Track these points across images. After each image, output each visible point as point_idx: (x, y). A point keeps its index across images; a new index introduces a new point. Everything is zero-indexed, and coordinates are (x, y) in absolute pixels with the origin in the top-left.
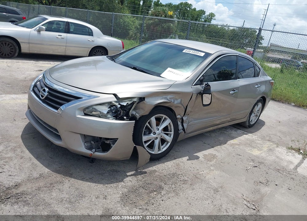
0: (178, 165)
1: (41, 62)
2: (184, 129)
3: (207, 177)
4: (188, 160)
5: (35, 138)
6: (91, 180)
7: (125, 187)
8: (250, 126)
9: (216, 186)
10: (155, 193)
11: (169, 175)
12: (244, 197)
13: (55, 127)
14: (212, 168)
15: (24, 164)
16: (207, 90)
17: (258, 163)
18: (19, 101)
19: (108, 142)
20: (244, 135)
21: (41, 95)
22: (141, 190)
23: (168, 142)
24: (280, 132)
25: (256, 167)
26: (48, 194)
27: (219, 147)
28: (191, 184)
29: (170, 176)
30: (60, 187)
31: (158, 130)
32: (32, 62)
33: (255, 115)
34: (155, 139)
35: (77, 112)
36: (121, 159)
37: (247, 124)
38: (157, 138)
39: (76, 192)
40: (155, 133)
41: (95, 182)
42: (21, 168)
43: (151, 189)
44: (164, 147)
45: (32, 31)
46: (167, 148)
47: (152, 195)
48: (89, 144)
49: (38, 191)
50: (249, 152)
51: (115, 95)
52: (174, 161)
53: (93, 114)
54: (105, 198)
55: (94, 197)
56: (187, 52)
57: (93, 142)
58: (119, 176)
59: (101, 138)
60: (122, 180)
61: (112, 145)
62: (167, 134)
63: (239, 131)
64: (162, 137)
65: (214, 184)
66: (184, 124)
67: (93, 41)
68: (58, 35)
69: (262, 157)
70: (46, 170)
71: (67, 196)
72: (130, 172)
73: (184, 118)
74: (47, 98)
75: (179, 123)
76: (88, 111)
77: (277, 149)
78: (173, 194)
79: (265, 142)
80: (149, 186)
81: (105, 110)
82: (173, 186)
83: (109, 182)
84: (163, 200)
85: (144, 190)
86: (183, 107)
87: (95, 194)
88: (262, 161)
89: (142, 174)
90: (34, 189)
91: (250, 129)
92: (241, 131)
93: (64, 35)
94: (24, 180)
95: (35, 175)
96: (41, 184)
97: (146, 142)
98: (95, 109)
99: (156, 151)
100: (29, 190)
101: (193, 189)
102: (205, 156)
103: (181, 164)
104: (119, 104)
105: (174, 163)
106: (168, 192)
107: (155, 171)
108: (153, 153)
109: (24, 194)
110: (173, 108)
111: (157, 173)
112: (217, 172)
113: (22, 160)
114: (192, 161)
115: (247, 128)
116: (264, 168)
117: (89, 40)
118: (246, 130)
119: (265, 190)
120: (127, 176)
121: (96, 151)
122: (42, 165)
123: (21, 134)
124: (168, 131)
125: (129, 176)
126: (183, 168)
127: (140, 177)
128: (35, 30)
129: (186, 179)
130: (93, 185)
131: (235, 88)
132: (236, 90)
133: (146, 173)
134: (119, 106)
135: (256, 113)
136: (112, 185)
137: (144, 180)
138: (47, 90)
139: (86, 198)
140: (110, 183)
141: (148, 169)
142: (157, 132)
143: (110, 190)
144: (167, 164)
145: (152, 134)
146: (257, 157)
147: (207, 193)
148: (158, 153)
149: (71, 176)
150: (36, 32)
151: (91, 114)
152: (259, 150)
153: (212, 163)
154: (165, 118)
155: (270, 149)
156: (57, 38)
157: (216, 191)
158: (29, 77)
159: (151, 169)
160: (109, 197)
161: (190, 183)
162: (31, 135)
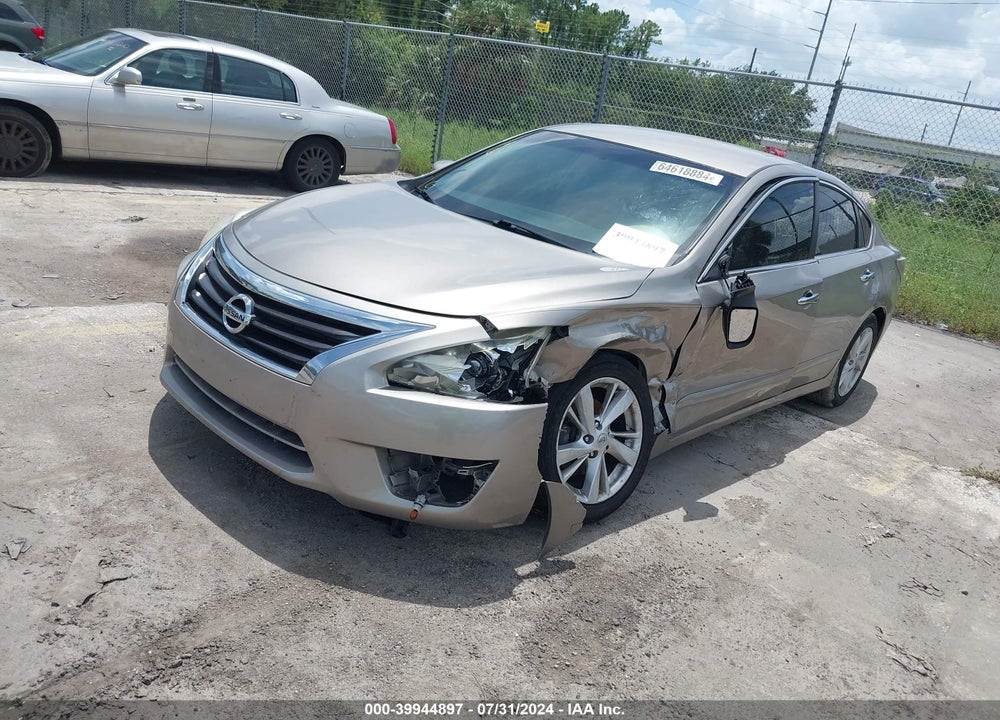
0: (660, 537)
1: (130, 189)
2: (666, 422)
3: (758, 574)
4: (686, 519)
5: (194, 457)
6: (413, 595)
7: (524, 615)
8: (839, 402)
9: (791, 603)
10: (619, 632)
11: (643, 569)
12: (885, 636)
13: (290, 426)
14: (762, 544)
15: (189, 546)
16: (743, 296)
17: (895, 526)
18: (103, 329)
19: (465, 472)
20: (827, 432)
21: (228, 319)
22: (575, 623)
23: (625, 466)
24: (928, 417)
25: (892, 536)
26: (297, 646)
27: (763, 472)
28: (717, 600)
29: (648, 576)
30: (325, 620)
31: (600, 427)
32: (100, 188)
33: (853, 366)
34: (590, 457)
35: (368, 377)
36: (495, 526)
37: (831, 396)
38: (596, 453)
39: (380, 636)
40: (590, 439)
41: (428, 602)
42: (184, 561)
43: (604, 620)
44: (615, 481)
45: (95, 85)
46: (623, 484)
47: (611, 636)
48: (402, 480)
49: (261, 637)
50: (856, 486)
51: (484, 321)
52: (646, 524)
53: (416, 383)
54: (474, 654)
55: (440, 653)
56: (664, 171)
57: (414, 473)
58: (494, 578)
59: (438, 459)
60: (508, 594)
61: (478, 482)
62: (622, 440)
63: (810, 420)
64: (608, 451)
65: (785, 596)
66: (665, 404)
67: (296, 118)
68: (185, 99)
69: (900, 504)
70: (266, 567)
71: (357, 652)
72: (522, 564)
73: (669, 387)
74: (250, 329)
75: (655, 403)
76: (402, 374)
77: (936, 476)
78: (674, 633)
79: (894, 453)
80: (595, 608)
81: (454, 368)
82: (667, 607)
83: (471, 600)
84: (648, 655)
85: (582, 624)
86: (669, 352)
87: (439, 642)
88: (903, 515)
89: (563, 569)
90: (247, 633)
91: (837, 413)
92: (815, 418)
93: (203, 98)
94: (207, 600)
95: (237, 584)
96: (265, 613)
97: (564, 467)
98: (422, 367)
99: (593, 496)
100: (235, 636)
101: (728, 615)
102: (731, 503)
103: (671, 534)
104: (496, 350)
105: (646, 531)
106: (658, 629)
107: (597, 560)
108: (586, 500)
109: (221, 649)
110: (641, 356)
111: (606, 567)
112: (782, 557)
113: (178, 535)
114: (697, 522)
115: (830, 408)
116: (914, 539)
117: (284, 117)
118: (827, 415)
119: (938, 610)
120: (521, 579)
121: (427, 502)
122: (246, 551)
123: (145, 443)
124: (625, 430)
125: (524, 577)
126: (679, 547)
127: (558, 580)
128: (105, 81)
129: (699, 582)
130: (425, 610)
131: (810, 287)
132: (815, 293)
133: (574, 568)
134: (496, 356)
135: (855, 359)
136: (481, 609)
137: (572, 589)
138: (249, 302)
139: (416, 655)
140: (474, 604)
141: (574, 553)
142: (597, 434)
143: (480, 627)
144: (628, 536)
145: (581, 441)
146: (886, 503)
147: (771, 625)
148: (600, 501)
149: (347, 582)
150: (110, 89)
151: (410, 383)
152: (883, 481)
153: (759, 527)
154: (618, 389)
155: (916, 477)
156: (181, 107)
157: (796, 618)
158: (107, 244)
159: (582, 552)
160: (484, 650)
161: (712, 595)
162: (178, 446)
